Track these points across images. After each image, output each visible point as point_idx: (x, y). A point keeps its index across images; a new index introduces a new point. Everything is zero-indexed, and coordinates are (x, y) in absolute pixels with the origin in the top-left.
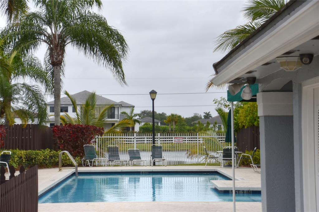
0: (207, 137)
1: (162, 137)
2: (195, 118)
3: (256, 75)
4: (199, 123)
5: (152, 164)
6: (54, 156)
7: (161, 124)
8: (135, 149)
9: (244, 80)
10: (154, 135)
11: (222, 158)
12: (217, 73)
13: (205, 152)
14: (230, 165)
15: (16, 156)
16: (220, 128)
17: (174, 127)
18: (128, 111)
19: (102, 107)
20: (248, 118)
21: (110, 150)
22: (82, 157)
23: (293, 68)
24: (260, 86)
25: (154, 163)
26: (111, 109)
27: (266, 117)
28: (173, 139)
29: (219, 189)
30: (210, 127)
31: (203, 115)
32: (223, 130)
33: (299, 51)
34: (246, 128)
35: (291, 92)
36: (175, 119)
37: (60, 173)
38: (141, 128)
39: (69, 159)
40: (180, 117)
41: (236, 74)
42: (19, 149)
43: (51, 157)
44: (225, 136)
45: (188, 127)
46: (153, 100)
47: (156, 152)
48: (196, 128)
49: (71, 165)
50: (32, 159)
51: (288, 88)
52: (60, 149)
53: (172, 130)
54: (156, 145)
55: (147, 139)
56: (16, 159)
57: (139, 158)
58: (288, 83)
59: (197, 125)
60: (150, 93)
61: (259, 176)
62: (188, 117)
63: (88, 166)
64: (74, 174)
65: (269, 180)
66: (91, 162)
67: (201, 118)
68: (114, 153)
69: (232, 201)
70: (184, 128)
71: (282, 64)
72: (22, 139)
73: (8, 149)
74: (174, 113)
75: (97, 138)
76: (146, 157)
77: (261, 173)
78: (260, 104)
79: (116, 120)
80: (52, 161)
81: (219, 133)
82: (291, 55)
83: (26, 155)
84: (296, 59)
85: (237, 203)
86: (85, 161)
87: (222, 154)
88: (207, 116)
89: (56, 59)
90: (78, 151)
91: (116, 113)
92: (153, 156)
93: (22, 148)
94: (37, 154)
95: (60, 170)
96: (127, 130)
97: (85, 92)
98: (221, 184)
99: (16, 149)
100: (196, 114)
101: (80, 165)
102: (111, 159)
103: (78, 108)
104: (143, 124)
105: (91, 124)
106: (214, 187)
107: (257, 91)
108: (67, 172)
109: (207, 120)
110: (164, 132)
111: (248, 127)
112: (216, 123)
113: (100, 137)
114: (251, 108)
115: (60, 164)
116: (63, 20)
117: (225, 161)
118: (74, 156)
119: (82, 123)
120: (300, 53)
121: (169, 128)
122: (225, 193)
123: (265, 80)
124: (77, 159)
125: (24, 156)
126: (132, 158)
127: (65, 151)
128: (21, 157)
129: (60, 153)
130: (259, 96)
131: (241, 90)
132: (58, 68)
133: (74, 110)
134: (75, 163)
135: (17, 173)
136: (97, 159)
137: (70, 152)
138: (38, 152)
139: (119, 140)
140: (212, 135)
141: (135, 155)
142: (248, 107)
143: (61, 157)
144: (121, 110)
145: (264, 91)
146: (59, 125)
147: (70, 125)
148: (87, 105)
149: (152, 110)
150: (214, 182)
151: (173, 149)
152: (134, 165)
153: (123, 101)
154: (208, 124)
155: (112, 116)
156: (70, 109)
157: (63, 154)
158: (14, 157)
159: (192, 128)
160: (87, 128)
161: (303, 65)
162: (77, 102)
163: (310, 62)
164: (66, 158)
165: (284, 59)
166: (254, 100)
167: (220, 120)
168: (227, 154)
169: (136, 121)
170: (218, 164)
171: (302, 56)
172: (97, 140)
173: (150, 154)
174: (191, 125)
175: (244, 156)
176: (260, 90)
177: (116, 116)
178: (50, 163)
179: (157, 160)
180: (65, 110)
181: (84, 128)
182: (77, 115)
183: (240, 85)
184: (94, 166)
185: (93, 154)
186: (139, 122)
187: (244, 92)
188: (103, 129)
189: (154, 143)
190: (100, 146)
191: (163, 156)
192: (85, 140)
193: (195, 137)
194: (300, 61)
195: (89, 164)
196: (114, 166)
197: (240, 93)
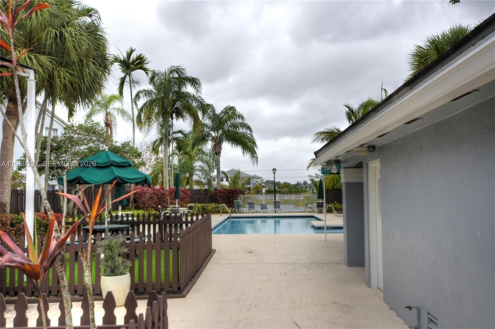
0: (306, 195)
1: (280, 196)
2: (298, 184)
3: (340, 158)
4: (301, 187)
5: (274, 212)
6: (217, 207)
7: (278, 188)
8: (264, 203)
9: (333, 161)
10: (275, 195)
11: (316, 208)
12: (316, 157)
13: (306, 205)
14: (321, 212)
15: (196, 207)
16: (313, 190)
17: (286, 190)
18: (259, 181)
19: (244, 179)
20: (331, 184)
21: (249, 203)
22: (233, 208)
23: (364, 154)
24: (342, 165)
25: (275, 211)
26: (249, 179)
27: (347, 184)
28: (285, 197)
29: (315, 226)
30: (307, 190)
31: (302, 182)
32: (315, 191)
33: (367, 144)
34: (330, 190)
35: (361, 169)
36: (287, 185)
37: (221, 217)
38: (266, 191)
39: (226, 209)
40: (289, 184)
41: (329, 158)
42: (198, 203)
43: (215, 208)
44: (317, 195)
45: (294, 190)
46: (274, 174)
47: (277, 205)
48: (299, 190)
49: (227, 213)
50: (205, 209)
51: (360, 166)
52: (220, 202)
53: (284, 192)
54: (276, 200)
55: (270, 197)
56: (196, 209)
57: (266, 208)
58: (359, 163)
59: (300, 189)
60: (273, 170)
61: (342, 218)
62: (294, 184)
63: (236, 213)
64: (229, 218)
65: (348, 221)
66: (238, 211)
67: (301, 184)
68: (251, 205)
69: (324, 233)
70: (292, 190)
71: (357, 152)
72: (199, 197)
73: (192, 203)
74: (286, 181)
75: (241, 196)
76: (271, 207)
77: (343, 217)
78: (342, 175)
79: (251, 186)
80: (216, 210)
81: (313, 193)
82: (363, 146)
83: (202, 207)
84: (365, 149)
85: (327, 234)
86: (235, 210)
87: (316, 206)
88: (305, 183)
89: (218, 151)
90: (231, 204)
91: (251, 182)
92: (275, 207)
93: (199, 203)
94: (207, 206)
95: (221, 215)
96: (258, 191)
97: (233, 170)
98: (316, 223)
99: (196, 203)
100: (298, 182)
101: (232, 212)
102: (250, 209)
103: (229, 179)
104: (267, 188)
105: (237, 188)
106: (312, 225)
107: (340, 168)
108: (225, 216)
109: (305, 186)
110: (280, 192)
111: (331, 189)
112: (311, 187)
113: (243, 196)
114: (333, 178)
115: (221, 212)
116: (222, 128)
117: (318, 210)
118: (229, 207)
119: (233, 188)
120: (368, 145)
121: (282, 190)
122: (319, 228)
123: (345, 161)
124: (230, 209)
125: (200, 207)
126: (262, 209)
127: (224, 204)
128: (199, 208)
129: (220, 205)
130: (342, 171)
131: (331, 167)
132: (219, 156)
133: (227, 180)
134: (229, 211)
135: (200, 217)
136: (242, 209)
137: (226, 205)
138: (208, 204)
139: (255, 197)
140: (309, 194)
141: (264, 207)
142: (331, 177)
143: (221, 208)
144: (254, 181)
145: (344, 168)
146: (219, 189)
147: (226, 189)
148: (235, 177)
149: (274, 180)
150: (312, 222)
151: (286, 202)
152: (264, 213)
153: (256, 175)
154: (306, 188)
155: (249, 184)
156: (225, 180)
157: (222, 206)
158: (195, 208)
159: (296, 190)
160: (236, 191)
161: (370, 152)
162: (228, 176)
163: (374, 150)
164: (224, 209)
165: (358, 149)
166: (338, 173)
167: (313, 185)
168: (320, 206)
169: (263, 187)
170: (314, 212)
171: (369, 147)
172: (241, 198)
173: (273, 205)
174: (295, 189)
175: (328, 206)
176: (342, 167)
177: (251, 184)
178: (215, 211)
179: (277, 209)
180: (222, 180)
181: (234, 191)
182: (229, 183)
183: (330, 164)
184: (240, 213)
185: (239, 206)
186: (265, 187)
187: (333, 168)
188: (245, 191)
189: (275, 199)
190: (243, 202)
191: (280, 207)
192: (235, 198)
193: (300, 195)
194: (368, 150)
195: (237, 212)
196: (252, 213)
197: (330, 169)
